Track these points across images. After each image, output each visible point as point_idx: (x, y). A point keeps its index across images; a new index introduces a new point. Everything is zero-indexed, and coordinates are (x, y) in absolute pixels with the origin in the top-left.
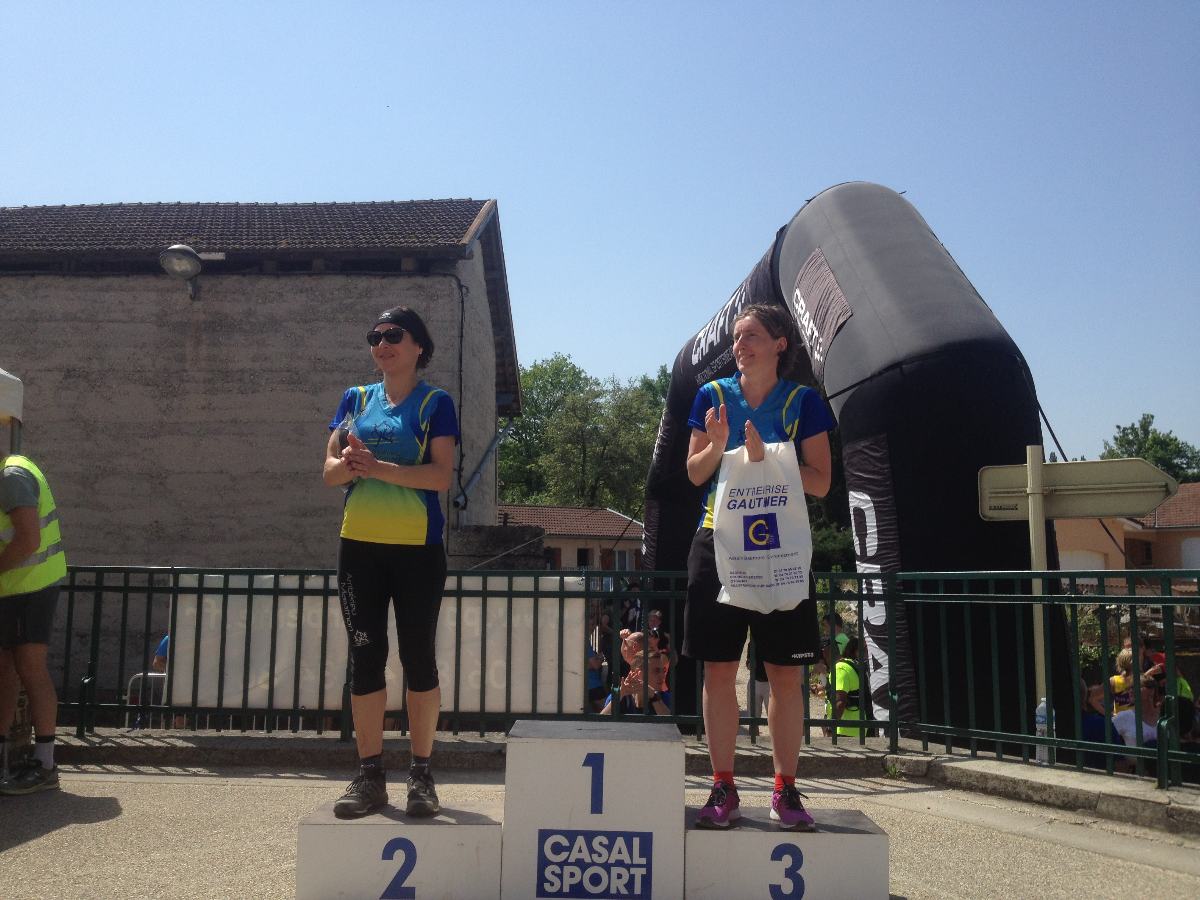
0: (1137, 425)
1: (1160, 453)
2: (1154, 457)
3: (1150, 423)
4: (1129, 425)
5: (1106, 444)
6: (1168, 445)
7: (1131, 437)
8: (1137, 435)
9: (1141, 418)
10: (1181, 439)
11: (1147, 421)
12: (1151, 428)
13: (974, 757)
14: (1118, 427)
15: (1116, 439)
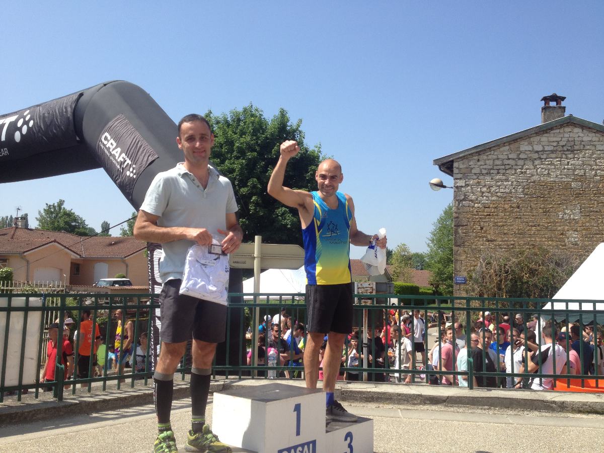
0: (56, 205)
1: (68, 219)
2: (64, 221)
3: (62, 204)
4: (52, 204)
5: (40, 212)
6: (71, 216)
7: (52, 210)
8: (55, 210)
9: (58, 201)
10: (76, 214)
11: (61, 203)
12: (62, 207)
13: (240, 379)
14: (47, 204)
15: (45, 210)
